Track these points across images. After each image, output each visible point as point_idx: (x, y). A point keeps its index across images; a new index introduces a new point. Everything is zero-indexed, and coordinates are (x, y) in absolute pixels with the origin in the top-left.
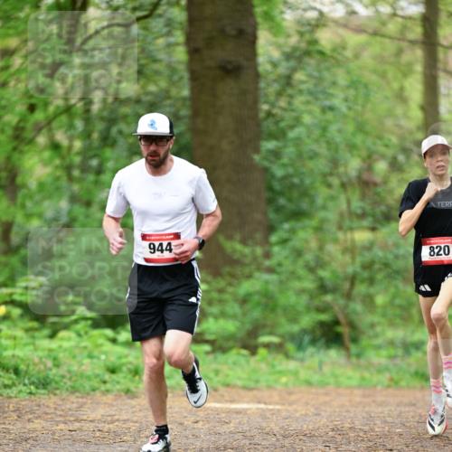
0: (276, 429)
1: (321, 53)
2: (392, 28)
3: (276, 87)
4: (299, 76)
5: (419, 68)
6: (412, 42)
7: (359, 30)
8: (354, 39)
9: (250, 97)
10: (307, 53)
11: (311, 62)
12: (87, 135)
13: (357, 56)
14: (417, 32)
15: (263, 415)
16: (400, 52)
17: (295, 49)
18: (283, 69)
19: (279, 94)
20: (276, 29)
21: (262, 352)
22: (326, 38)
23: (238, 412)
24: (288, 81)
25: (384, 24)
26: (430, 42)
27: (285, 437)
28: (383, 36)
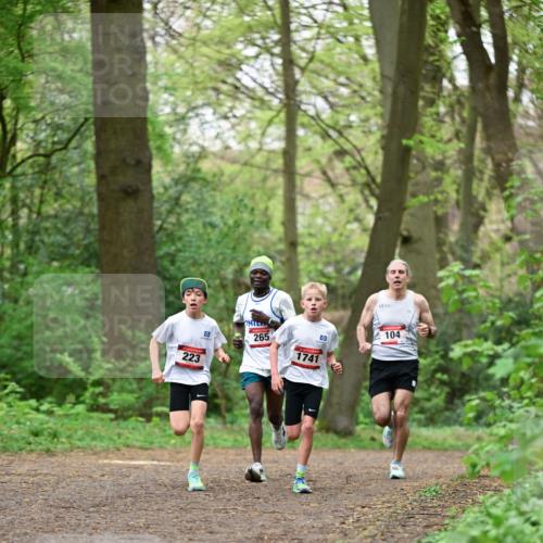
0: (167, 481)
1: (204, 180)
2: (259, 159)
3: (165, 207)
4: (186, 198)
5: (280, 192)
6: (276, 171)
7: (234, 161)
8: (229, 169)
9: (146, 215)
10: (193, 179)
11: (196, 186)
12: (15, 245)
13: (232, 180)
14: (279, 163)
15: (156, 470)
16: (265, 179)
17: (182, 176)
18: (172, 192)
19: (170, 212)
20: (167, 159)
21: (156, 419)
22: (206, 166)
23: (136, 467)
24: (177, 201)
25: (253, 156)
26: (289, 171)
27: (174, 487)
28: (252, 166)
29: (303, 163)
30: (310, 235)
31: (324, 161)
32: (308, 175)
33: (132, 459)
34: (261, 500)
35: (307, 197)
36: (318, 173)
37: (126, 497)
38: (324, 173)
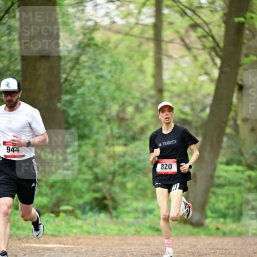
1: (96, 45)
2: (136, 31)
3: (69, 65)
4: (83, 58)
5: (151, 54)
6: (148, 39)
7: (118, 32)
8: (115, 38)
9: (55, 70)
10: (88, 45)
11: (91, 50)
13: (116, 47)
14: (150, 33)
15: (63, 251)
16: (140, 45)
17: (81, 43)
18: (74, 54)
19: (72, 68)
21: (62, 215)
22: (98, 36)
23: (49, 249)
24: (77, 60)
25: (131, 28)
26: (158, 39)
28: (131, 35)
29: (167, 34)
30: (173, 84)
31: (182, 31)
32: (171, 42)
33: (46, 243)
35: (170, 57)
36: (178, 41)
38: (183, 40)
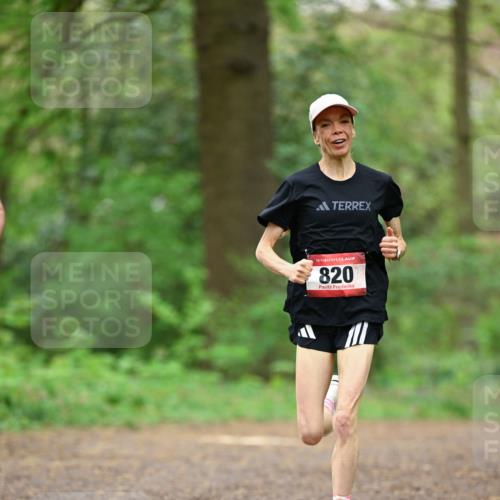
0: (292, 466)
6: (441, 39)
7: (383, 25)
8: (377, 36)
10: (326, 51)
16: (426, 50)
22: (346, 33)
26: (460, 39)
27: (302, 474)
30: (490, 127)
34: (422, 492)
37: (237, 487)
